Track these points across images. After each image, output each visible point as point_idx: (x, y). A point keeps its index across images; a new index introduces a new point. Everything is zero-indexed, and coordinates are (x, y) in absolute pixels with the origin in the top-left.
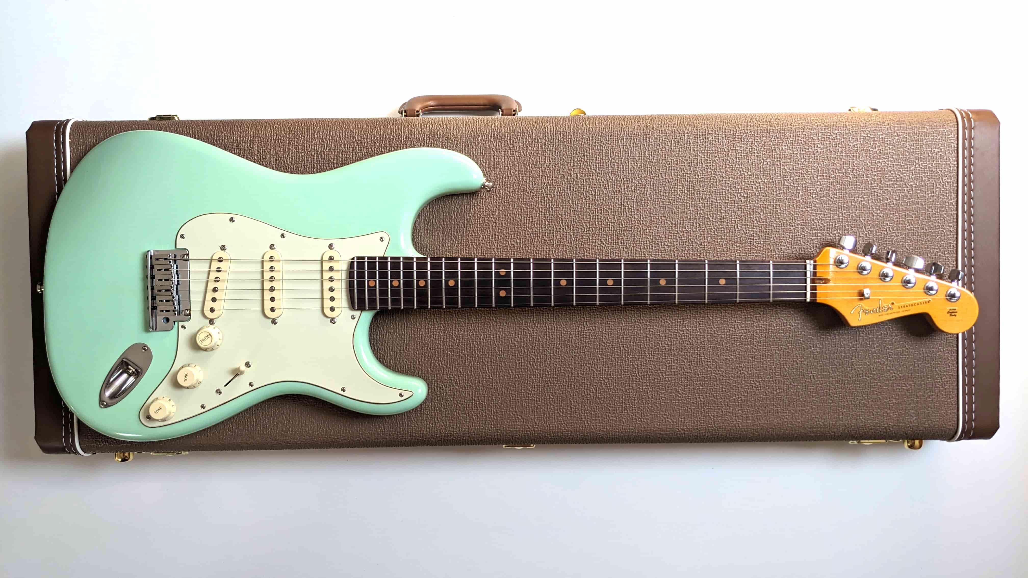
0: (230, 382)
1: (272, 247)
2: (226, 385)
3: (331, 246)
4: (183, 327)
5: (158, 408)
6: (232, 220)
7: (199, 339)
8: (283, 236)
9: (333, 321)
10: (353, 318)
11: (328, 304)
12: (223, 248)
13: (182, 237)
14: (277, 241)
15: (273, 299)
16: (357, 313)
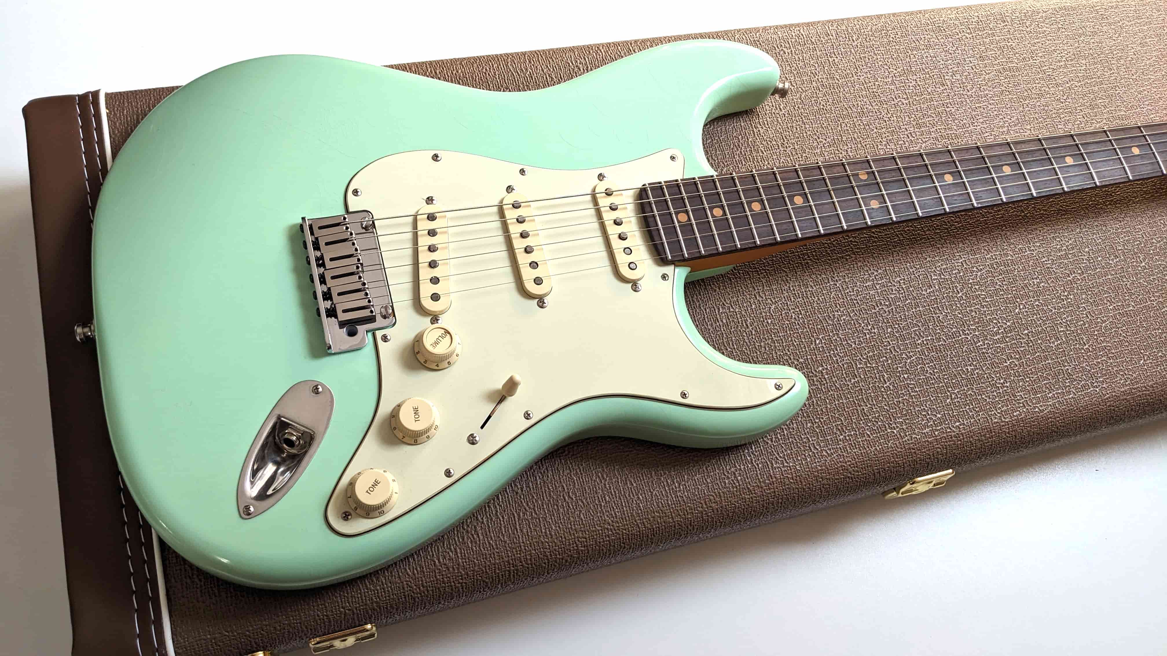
0: (489, 417)
1: (510, 189)
2: (482, 427)
3: (601, 177)
4: (385, 339)
5: (372, 483)
6: (435, 157)
7: (428, 342)
8: (522, 172)
9: (635, 285)
10: (664, 277)
11: (622, 259)
12: (430, 200)
13: (356, 192)
14: (516, 180)
15: (534, 265)
16: (669, 270)
